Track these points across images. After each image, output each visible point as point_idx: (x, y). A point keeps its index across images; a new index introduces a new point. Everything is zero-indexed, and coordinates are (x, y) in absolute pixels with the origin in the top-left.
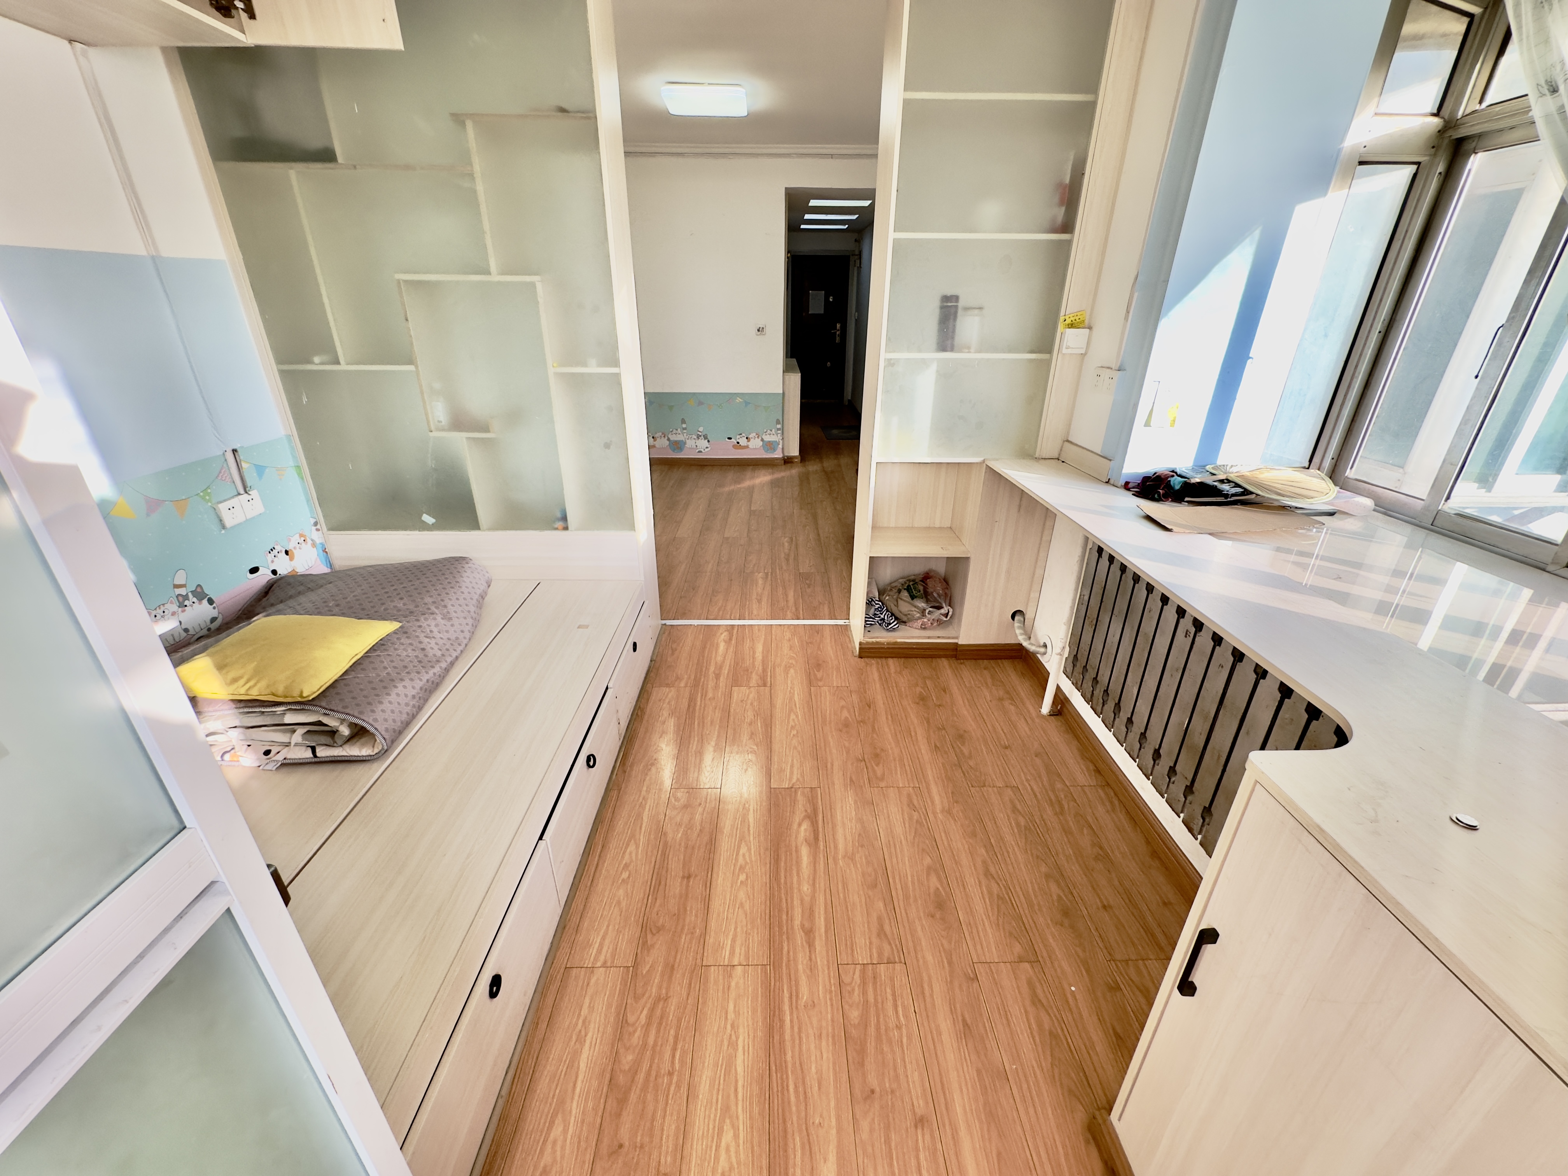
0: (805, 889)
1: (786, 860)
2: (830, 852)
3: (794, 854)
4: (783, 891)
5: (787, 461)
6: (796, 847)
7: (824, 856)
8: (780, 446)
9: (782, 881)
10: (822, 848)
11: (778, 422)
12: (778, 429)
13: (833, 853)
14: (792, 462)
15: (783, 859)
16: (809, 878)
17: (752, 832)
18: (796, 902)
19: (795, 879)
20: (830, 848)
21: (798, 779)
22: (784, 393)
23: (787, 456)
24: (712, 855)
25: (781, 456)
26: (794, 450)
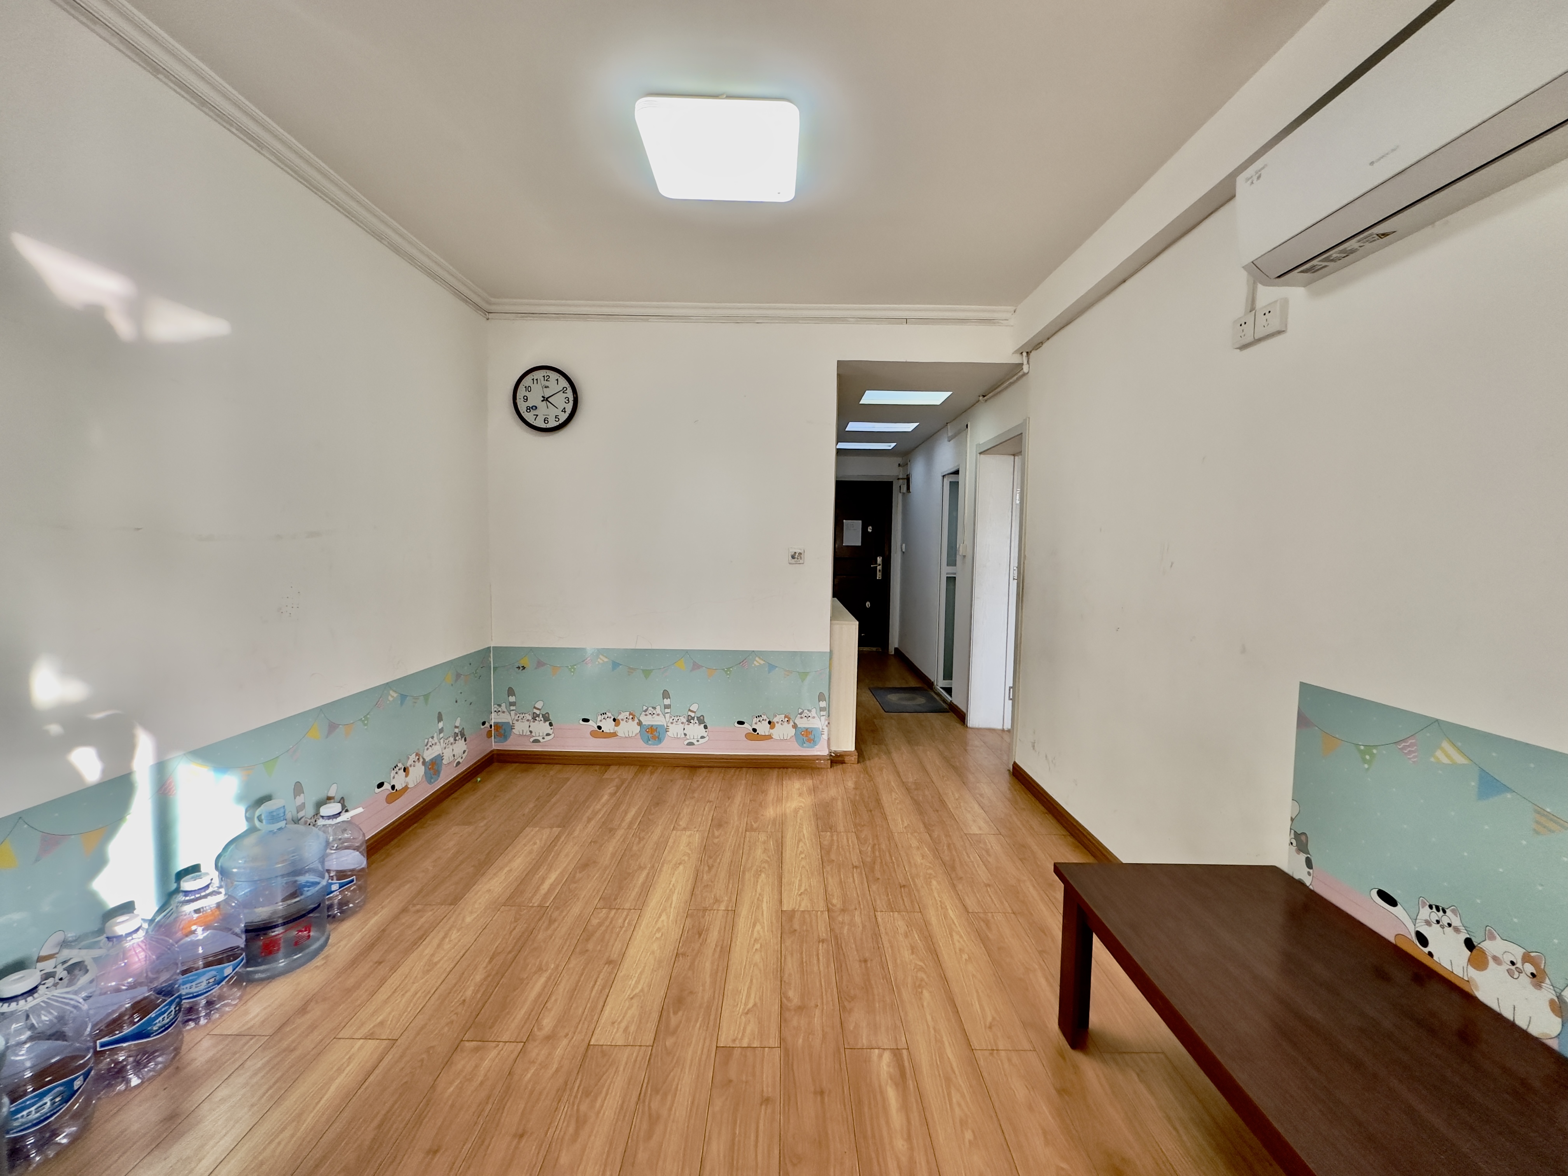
5: (837, 760)
8: (825, 737)
11: (821, 697)
12: (822, 709)
14: (843, 762)
22: (831, 652)
23: (835, 752)
25: (825, 753)
26: (847, 743)
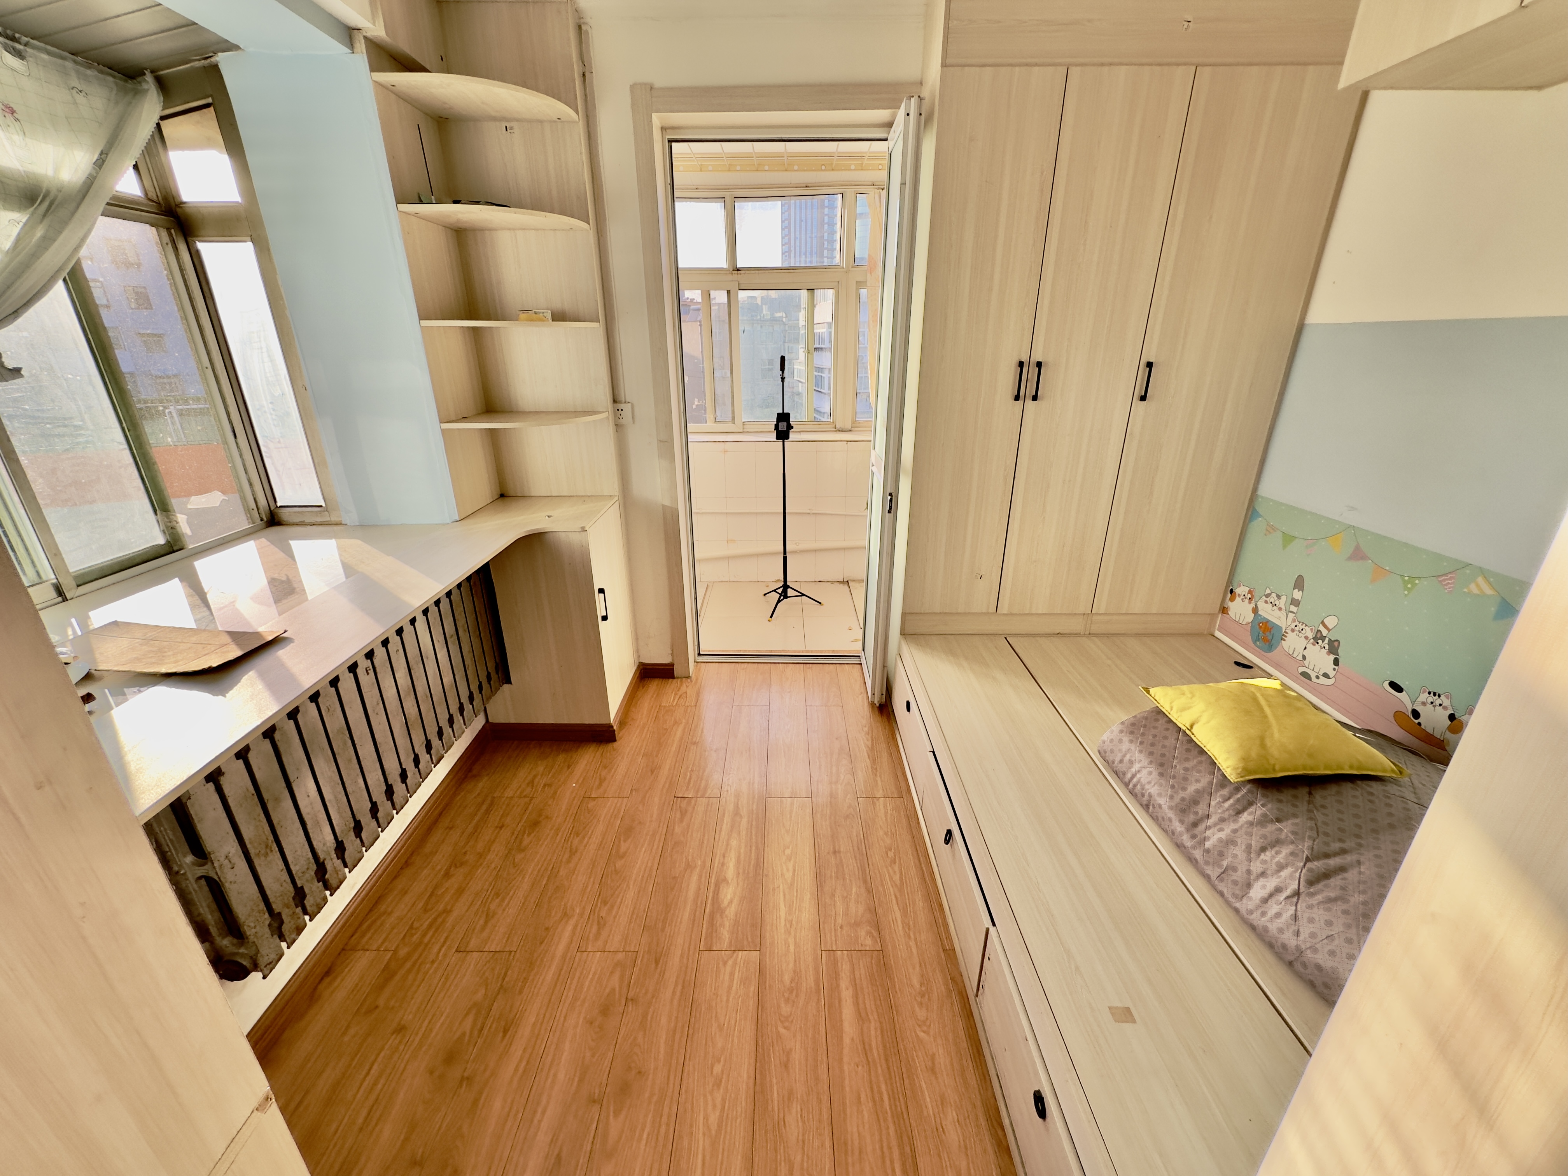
0: (735, 842)
1: (749, 866)
2: (706, 873)
3: (741, 871)
4: (754, 840)
6: (738, 877)
7: (713, 868)
9: (754, 848)
10: (713, 877)
13: (704, 871)
15: (751, 866)
16: (730, 850)
17: (782, 894)
18: (744, 833)
19: (742, 851)
20: (706, 877)
21: (725, 963)
24: (818, 871)
